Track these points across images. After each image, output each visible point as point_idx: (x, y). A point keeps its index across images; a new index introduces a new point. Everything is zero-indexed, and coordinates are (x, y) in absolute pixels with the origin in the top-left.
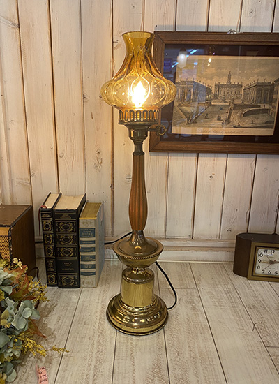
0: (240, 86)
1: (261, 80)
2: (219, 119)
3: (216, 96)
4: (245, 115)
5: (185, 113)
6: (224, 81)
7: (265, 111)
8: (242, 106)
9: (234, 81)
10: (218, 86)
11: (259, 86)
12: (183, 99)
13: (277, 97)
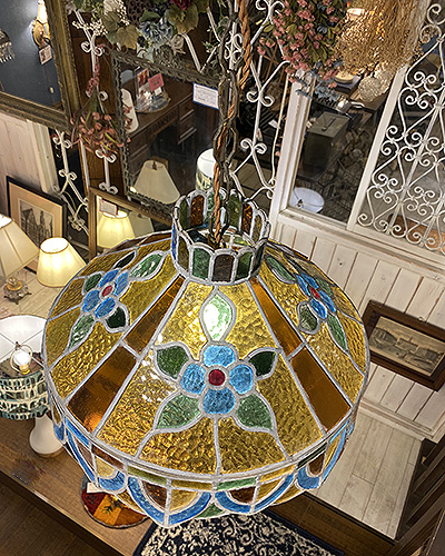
0: (417, 346)
1: (431, 349)
2: (398, 354)
3: (399, 343)
4: (415, 360)
5: (377, 342)
6: (407, 339)
7: (428, 363)
8: (415, 355)
10: (401, 339)
11: (428, 350)
12: (377, 335)
13: (440, 361)
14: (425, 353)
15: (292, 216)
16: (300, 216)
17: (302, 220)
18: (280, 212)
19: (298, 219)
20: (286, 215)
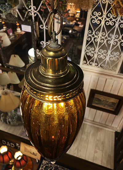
0: (108, 101)
2: (103, 105)
3: (103, 102)
4: (109, 106)
12: (95, 100)
13: (116, 105)
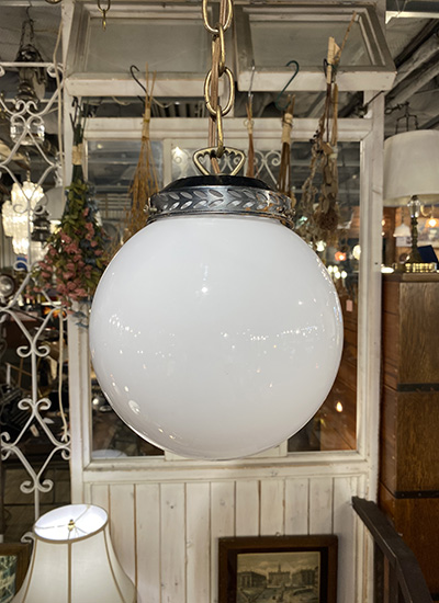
0: (288, 573)
1: (304, 568)
2: (274, 598)
3: (270, 582)
4: (295, 594)
5: (247, 595)
6: (276, 570)
7: (309, 591)
8: (292, 588)
9: (283, 570)
10: (271, 574)
11: (302, 572)
12: (243, 584)
13: (318, 579)
14: (300, 579)
15: (100, 469)
16: (109, 465)
17: (113, 469)
18: (85, 469)
19: (107, 469)
20: (92, 469)
